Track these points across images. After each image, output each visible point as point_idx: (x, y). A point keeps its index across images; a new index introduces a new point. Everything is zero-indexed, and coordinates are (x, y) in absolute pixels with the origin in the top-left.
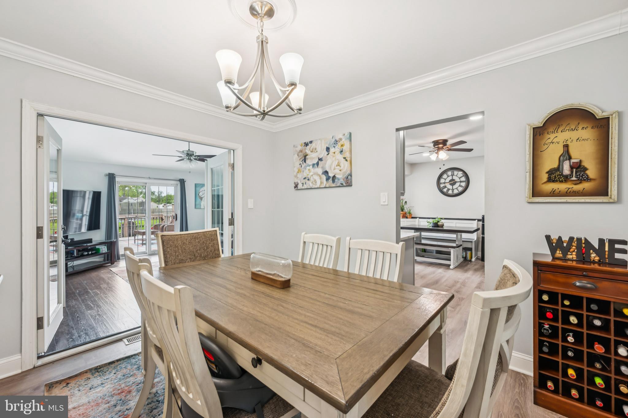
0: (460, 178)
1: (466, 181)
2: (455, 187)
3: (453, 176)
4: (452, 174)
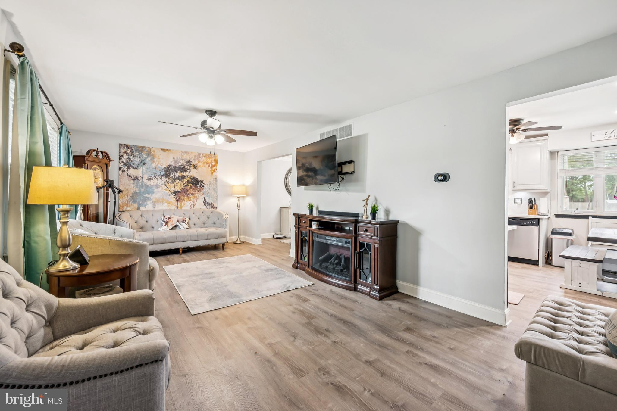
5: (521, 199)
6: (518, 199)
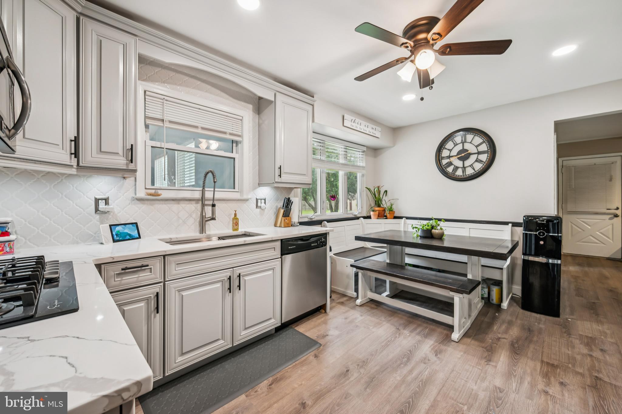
0: (477, 146)
1: (488, 152)
2: (468, 163)
3: (465, 144)
4: (462, 140)
5: (264, 199)
6: (261, 199)
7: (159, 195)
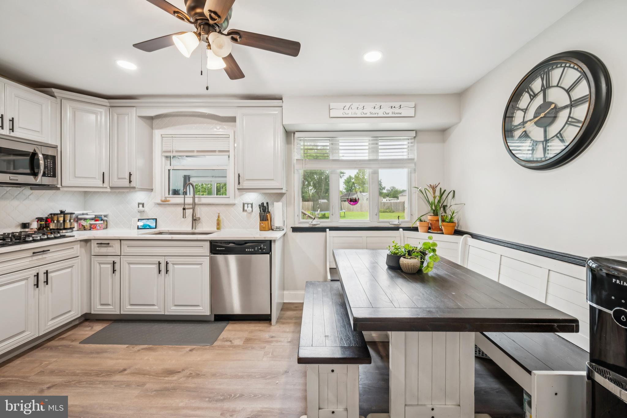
0: (569, 91)
2: (553, 130)
3: (548, 92)
4: (543, 85)
5: (251, 204)
6: (248, 204)
7: (168, 201)
